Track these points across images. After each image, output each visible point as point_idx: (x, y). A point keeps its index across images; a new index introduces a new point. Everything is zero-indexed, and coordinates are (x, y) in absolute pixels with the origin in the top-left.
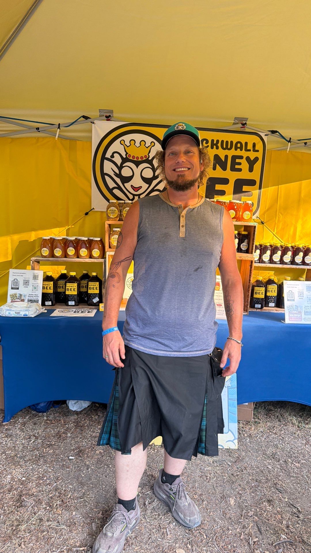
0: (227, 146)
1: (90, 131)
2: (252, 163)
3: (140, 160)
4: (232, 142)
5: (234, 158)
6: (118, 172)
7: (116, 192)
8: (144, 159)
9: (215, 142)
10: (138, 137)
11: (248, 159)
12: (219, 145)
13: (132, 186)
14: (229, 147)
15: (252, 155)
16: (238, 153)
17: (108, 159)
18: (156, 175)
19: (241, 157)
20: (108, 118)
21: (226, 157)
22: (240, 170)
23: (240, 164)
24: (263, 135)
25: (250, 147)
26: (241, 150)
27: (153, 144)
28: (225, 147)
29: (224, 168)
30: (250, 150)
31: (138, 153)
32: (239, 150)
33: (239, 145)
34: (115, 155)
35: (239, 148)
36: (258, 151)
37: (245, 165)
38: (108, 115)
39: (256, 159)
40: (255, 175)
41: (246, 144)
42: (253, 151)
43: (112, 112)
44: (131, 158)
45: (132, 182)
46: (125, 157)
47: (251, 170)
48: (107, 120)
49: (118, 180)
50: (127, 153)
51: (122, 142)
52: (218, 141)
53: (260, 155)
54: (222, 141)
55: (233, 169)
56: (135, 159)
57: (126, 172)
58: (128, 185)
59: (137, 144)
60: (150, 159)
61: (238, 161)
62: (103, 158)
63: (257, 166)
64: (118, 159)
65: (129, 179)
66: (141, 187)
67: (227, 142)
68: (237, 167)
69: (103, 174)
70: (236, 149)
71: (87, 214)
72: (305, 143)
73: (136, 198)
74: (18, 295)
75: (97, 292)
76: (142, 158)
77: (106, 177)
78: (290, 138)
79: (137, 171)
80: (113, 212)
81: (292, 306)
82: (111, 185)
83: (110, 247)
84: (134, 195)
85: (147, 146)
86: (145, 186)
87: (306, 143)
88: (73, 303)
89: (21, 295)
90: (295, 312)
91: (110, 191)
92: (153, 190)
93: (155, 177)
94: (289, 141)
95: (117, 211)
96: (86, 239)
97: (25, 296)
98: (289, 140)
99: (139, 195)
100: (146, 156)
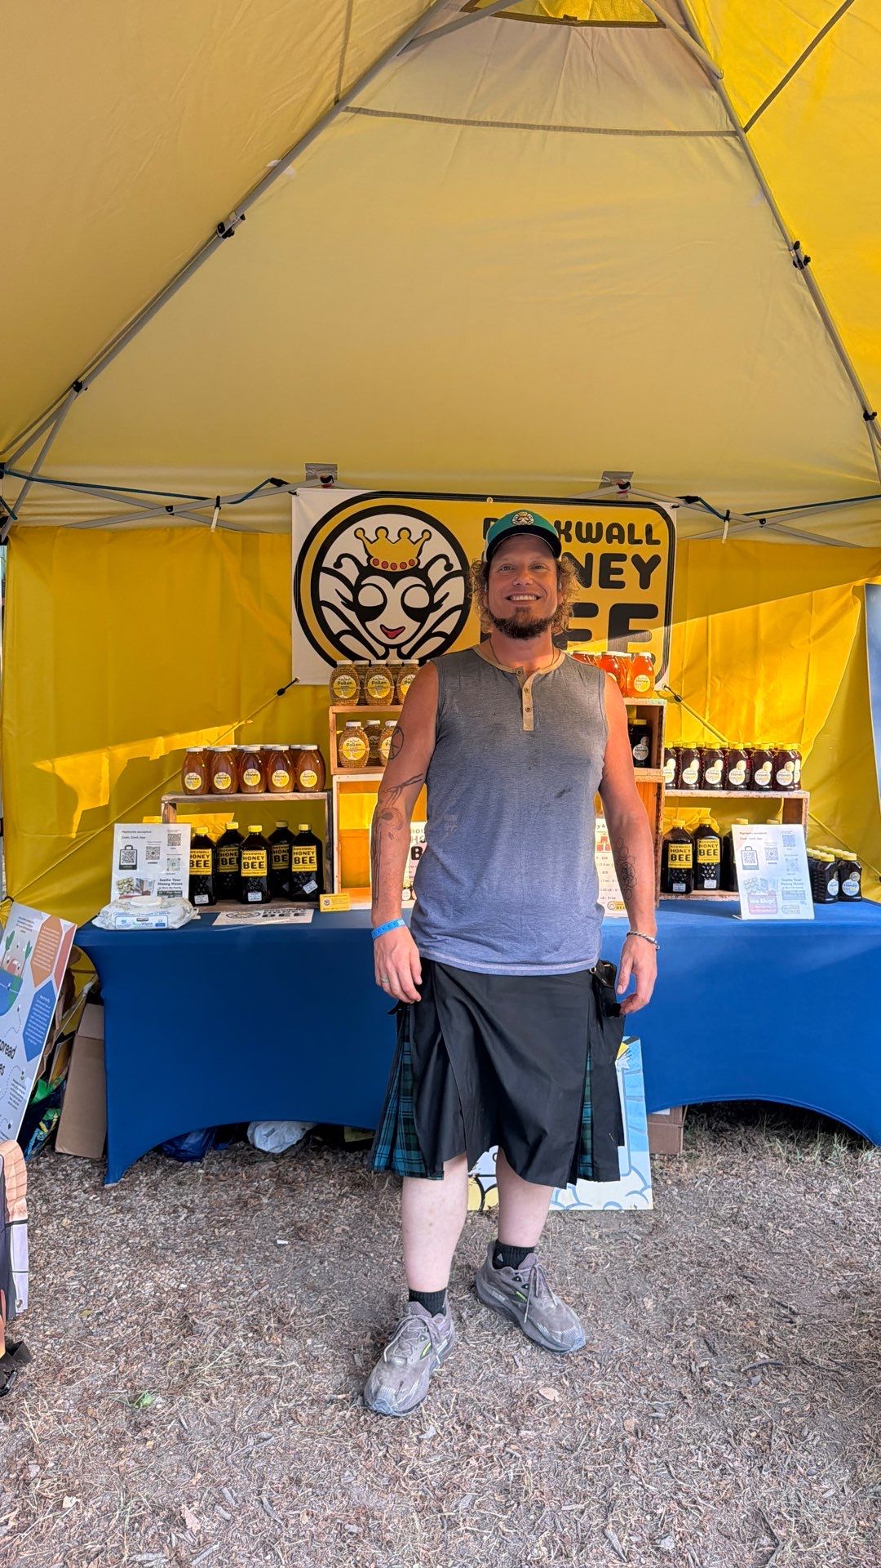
0: (590, 534)
1: (289, 511)
2: (645, 569)
3: (399, 569)
4: (599, 526)
5: (606, 559)
6: (350, 597)
7: (348, 641)
8: (409, 567)
9: (563, 527)
10: (394, 522)
11: (637, 560)
12: (573, 532)
13: (382, 626)
14: (594, 536)
15: (646, 552)
16: (615, 547)
17: (328, 571)
18: (436, 601)
19: (622, 557)
20: (327, 482)
21: (589, 557)
22: (621, 585)
23: (620, 571)
24: (666, 507)
25: (640, 534)
26: (621, 541)
27: (427, 535)
28: (584, 536)
29: (586, 581)
30: (639, 542)
31: (394, 555)
32: (615, 541)
33: (615, 532)
34: (344, 561)
35: (615, 537)
36: (657, 542)
37: (631, 574)
38: (326, 474)
39: (656, 560)
40: (655, 595)
41: (631, 527)
42: (647, 543)
43: (334, 468)
44: (379, 567)
45: (382, 619)
46: (365, 564)
47: (645, 583)
48: (325, 487)
49: (351, 615)
50: (370, 557)
51: (360, 533)
52: (569, 524)
53: (662, 551)
54: (579, 525)
55: (605, 583)
56: (389, 569)
57: (369, 597)
58: (373, 626)
59: (393, 536)
60: (421, 566)
61: (614, 565)
62: (318, 568)
63: (659, 575)
64: (350, 571)
65: (376, 612)
66: (403, 628)
67: (589, 526)
68: (613, 578)
69: (318, 604)
70: (609, 541)
71: (281, 692)
72: (762, 521)
73: (393, 652)
74: (135, 883)
75: (313, 867)
76: (403, 564)
77: (325, 609)
78: (728, 512)
79: (394, 593)
80: (345, 686)
81: (754, 880)
82: (336, 625)
83: (340, 765)
84: (387, 647)
85: (414, 539)
86: (412, 625)
87: (764, 520)
88: (258, 896)
89: (141, 882)
90: (762, 893)
91: (334, 639)
92: (429, 635)
93: (433, 606)
94: (727, 518)
95: (354, 685)
96: (285, 748)
97: (151, 883)
98: (725, 515)
99: (399, 647)
100: (411, 562)
